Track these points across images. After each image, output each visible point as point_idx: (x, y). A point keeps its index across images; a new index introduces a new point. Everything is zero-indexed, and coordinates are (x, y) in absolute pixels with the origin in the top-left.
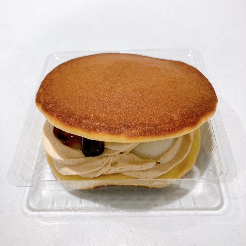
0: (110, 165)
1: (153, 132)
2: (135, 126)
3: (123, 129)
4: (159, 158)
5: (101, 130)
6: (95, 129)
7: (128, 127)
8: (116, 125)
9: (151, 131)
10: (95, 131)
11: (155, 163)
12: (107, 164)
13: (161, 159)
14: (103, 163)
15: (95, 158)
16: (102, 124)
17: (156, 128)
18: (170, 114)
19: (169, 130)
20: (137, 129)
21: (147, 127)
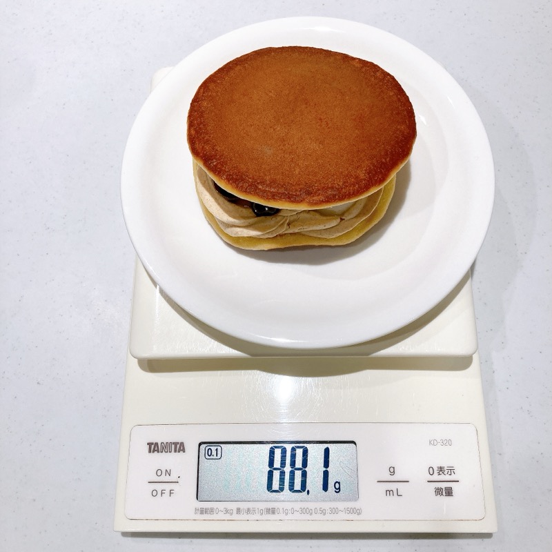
0: (286, 225)
1: (337, 197)
2: (316, 193)
3: (304, 195)
4: (343, 214)
5: (280, 197)
6: (273, 197)
7: (309, 193)
8: (296, 190)
9: (334, 196)
10: (274, 199)
11: (339, 220)
12: (283, 224)
13: (345, 215)
14: (278, 222)
15: (268, 217)
16: (280, 191)
17: (340, 193)
18: (355, 172)
19: (353, 193)
20: (319, 195)
21: (330, 192)
